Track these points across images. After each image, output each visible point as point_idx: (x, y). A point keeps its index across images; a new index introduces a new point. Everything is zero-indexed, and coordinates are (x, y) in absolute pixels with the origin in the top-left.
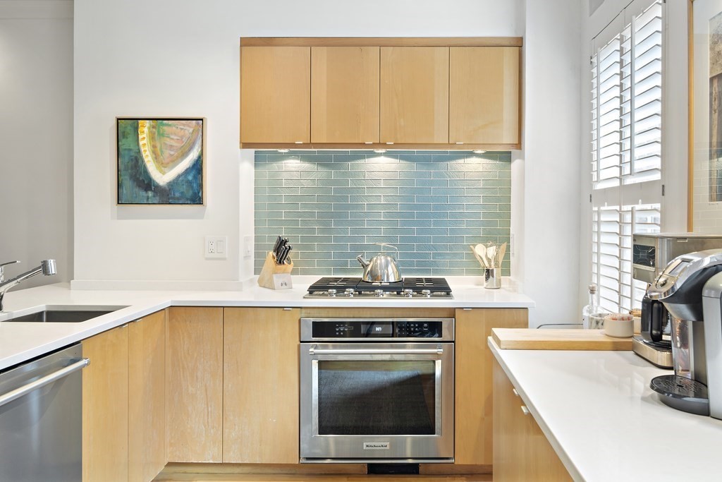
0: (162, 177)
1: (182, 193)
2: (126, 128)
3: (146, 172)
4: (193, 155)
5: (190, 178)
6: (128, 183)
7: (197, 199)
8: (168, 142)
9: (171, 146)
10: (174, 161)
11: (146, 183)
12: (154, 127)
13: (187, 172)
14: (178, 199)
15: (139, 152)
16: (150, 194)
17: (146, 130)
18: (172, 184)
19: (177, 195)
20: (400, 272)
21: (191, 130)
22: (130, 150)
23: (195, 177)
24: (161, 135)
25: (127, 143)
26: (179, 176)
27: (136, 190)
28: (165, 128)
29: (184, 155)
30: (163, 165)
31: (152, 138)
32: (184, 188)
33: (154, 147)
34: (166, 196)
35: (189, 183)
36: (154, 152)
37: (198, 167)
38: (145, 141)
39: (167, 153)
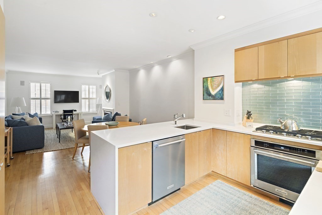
0: (213, 93)
1: (218, 97)
2: (205, 80)
3: (210, 91)
4: (221, 86)
5: (220, 92)
6: (205, 94)
7: (222, 98)
8: (215, 83)
9: (216, 84)
10: (216, 88)
11: (209, 94)
12: (211, 79)
13: (220, 91)
14: (217, 98)
15: (208, 86)
16: (210, 97)
17: (209, 80)
18: (216, 94)
19: (217, 97)
21: (220, 79)
22: (206, 86)
23: (221, 92)
24: (213, 81)
25: (205, 84)
26: (217, 92)
27: (207, 96)
28: (214, 79)
29: (219, 86)
30: (213, 89)
31: (211, 82)
32: (219, 95)
33: (211, 84)
34: (214, 98)
35: (220, 94)
36: (211, 86)
37: (222, 89)
38: (209, 83)
39: (214, 86)
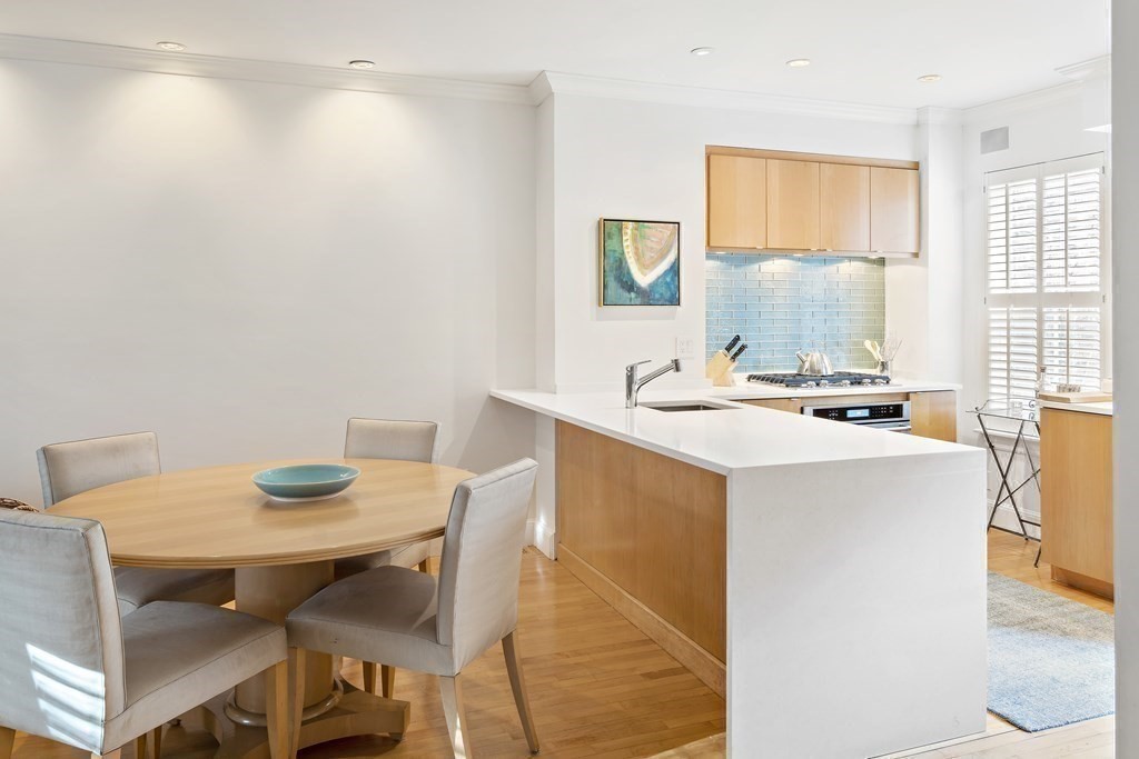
0: (643, 279)
1: (661, 294)
2: (608, 229)
3: (629, 273)
4: (671, 257)
5: (668, 279)
6: (612, 284)
7: (675, 300)
8: (649, 244)
9: (652, 248)
10: (654, 264)
11: (629, 285)
12: (636, 229)
13: (666, 273)
14: (658, 300)
15: (623, 253)
16: (633, 295)
17: (629, 232)
18: (653, 286)
19: (657, 296)
20: (833, 366)
21: (669, 233)
22: (615, 251)
23: (672, 279)
24: (644, 237)
25: (612, 244)
26: (659, 278)
27: (621, 291)
28: (647, 230)
29: (663, 257)
30: (646, 267)
31: (635, 240)
32: (662, 290)
33: (636, 248)
34: (647, 297)
35: (667, 284)
36: (636, 254)
37: (675, 270)
38: (628, 243)
39: (648, 254)
